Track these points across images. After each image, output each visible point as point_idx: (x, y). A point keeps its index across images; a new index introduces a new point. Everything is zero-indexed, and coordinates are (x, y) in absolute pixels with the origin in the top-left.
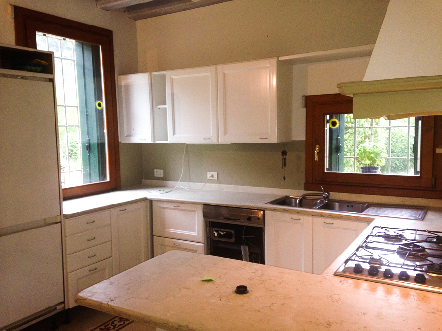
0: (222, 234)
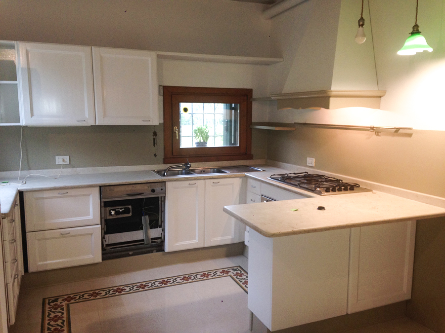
0: (121, 210)
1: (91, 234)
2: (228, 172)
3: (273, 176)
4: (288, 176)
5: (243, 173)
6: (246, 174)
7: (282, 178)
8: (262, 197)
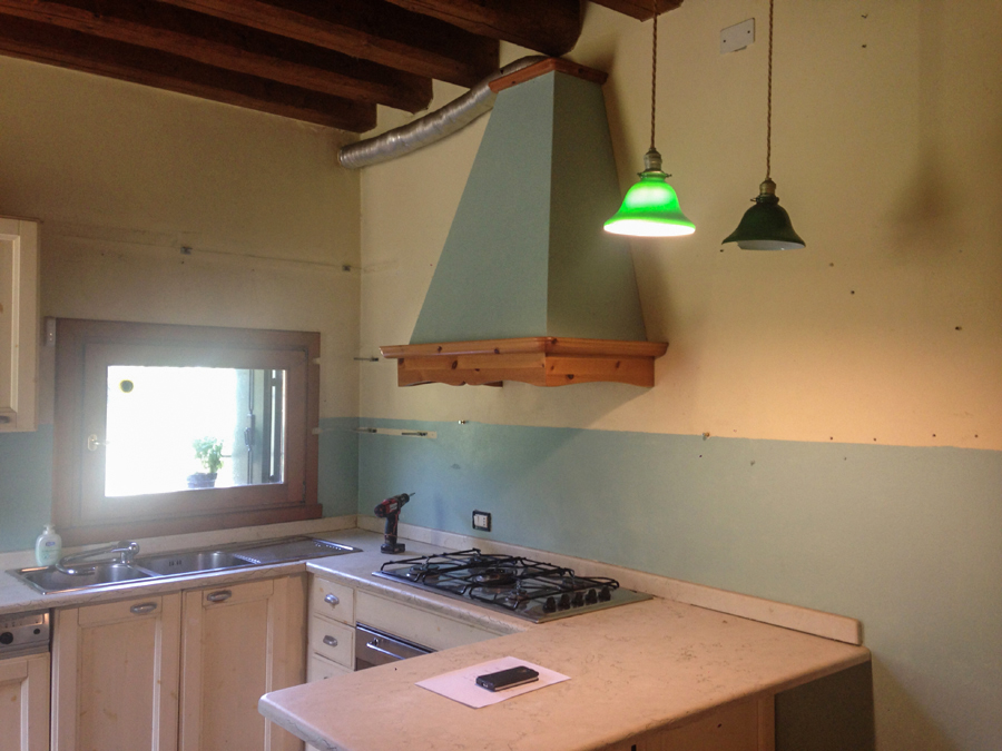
2: (255, 561)
3: (387, 568)
4: (429, 564)
5: (301, 562)
6: (308, 564)
7: (416, 572)
8: (357, 631)
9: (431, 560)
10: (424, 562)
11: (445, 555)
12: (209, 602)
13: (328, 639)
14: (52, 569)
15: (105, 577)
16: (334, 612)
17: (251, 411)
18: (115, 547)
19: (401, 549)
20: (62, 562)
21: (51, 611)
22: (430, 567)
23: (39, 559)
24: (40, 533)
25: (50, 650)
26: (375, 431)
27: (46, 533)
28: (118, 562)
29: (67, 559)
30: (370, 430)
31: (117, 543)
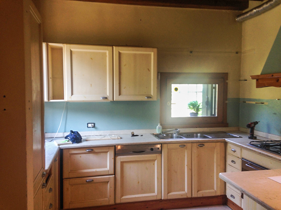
1: (108, 182)
2: (210, 137)
3: (252, 143)
4: (266, 143)
5: (224, 139)
6: (226, 139)
7: (262, 145)
8: (242, 160)
9: (267, 142)
10: (264, 142)
11: (271, 141)
12: (199, 147)
13: (233, 161)
14: (160, 134)
15: (172, 137)
16: (235, 154)
17: (207, 96)
18: (174, 130)
19: (255, 138)
20: (162, 133)
21: (161, 144)
22: (267, 144)
23: (157, 131)
24: (157, 125)
25: (161, 153)
26: (245, 102)
27: (159, 125)
28: (175, 134)
29: (164, 132)
30: (244, 102)
31: (174, 129)
